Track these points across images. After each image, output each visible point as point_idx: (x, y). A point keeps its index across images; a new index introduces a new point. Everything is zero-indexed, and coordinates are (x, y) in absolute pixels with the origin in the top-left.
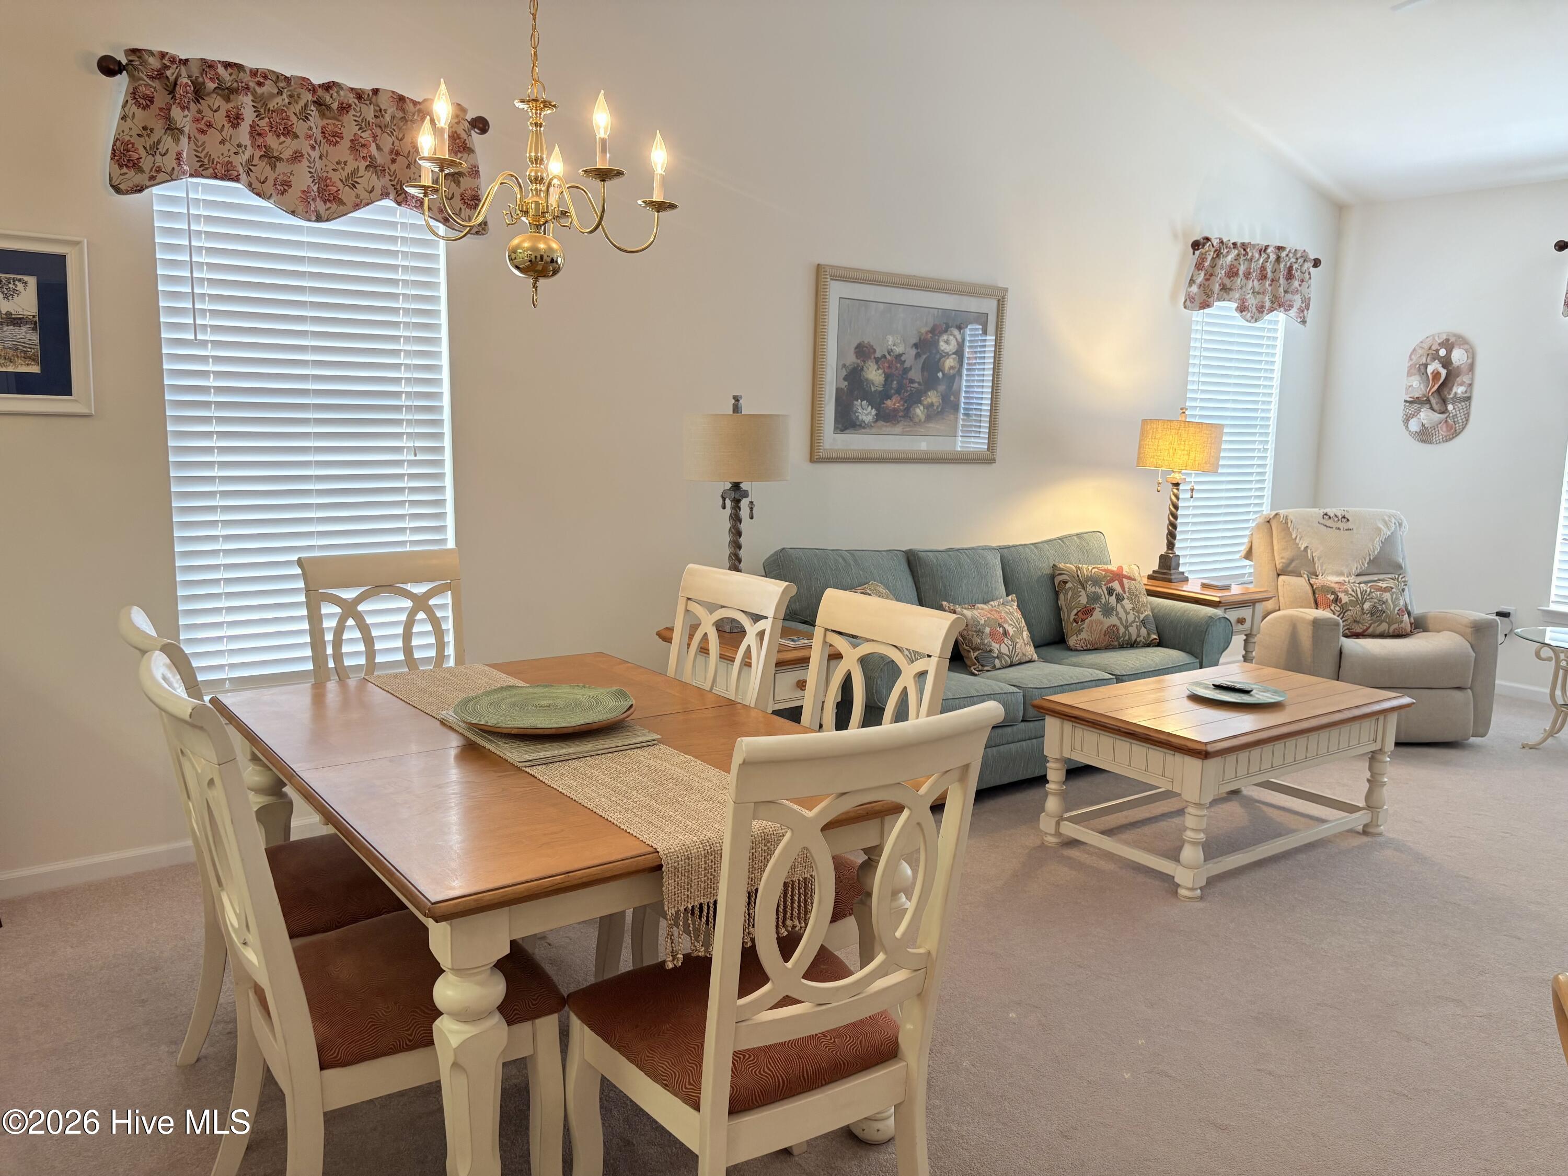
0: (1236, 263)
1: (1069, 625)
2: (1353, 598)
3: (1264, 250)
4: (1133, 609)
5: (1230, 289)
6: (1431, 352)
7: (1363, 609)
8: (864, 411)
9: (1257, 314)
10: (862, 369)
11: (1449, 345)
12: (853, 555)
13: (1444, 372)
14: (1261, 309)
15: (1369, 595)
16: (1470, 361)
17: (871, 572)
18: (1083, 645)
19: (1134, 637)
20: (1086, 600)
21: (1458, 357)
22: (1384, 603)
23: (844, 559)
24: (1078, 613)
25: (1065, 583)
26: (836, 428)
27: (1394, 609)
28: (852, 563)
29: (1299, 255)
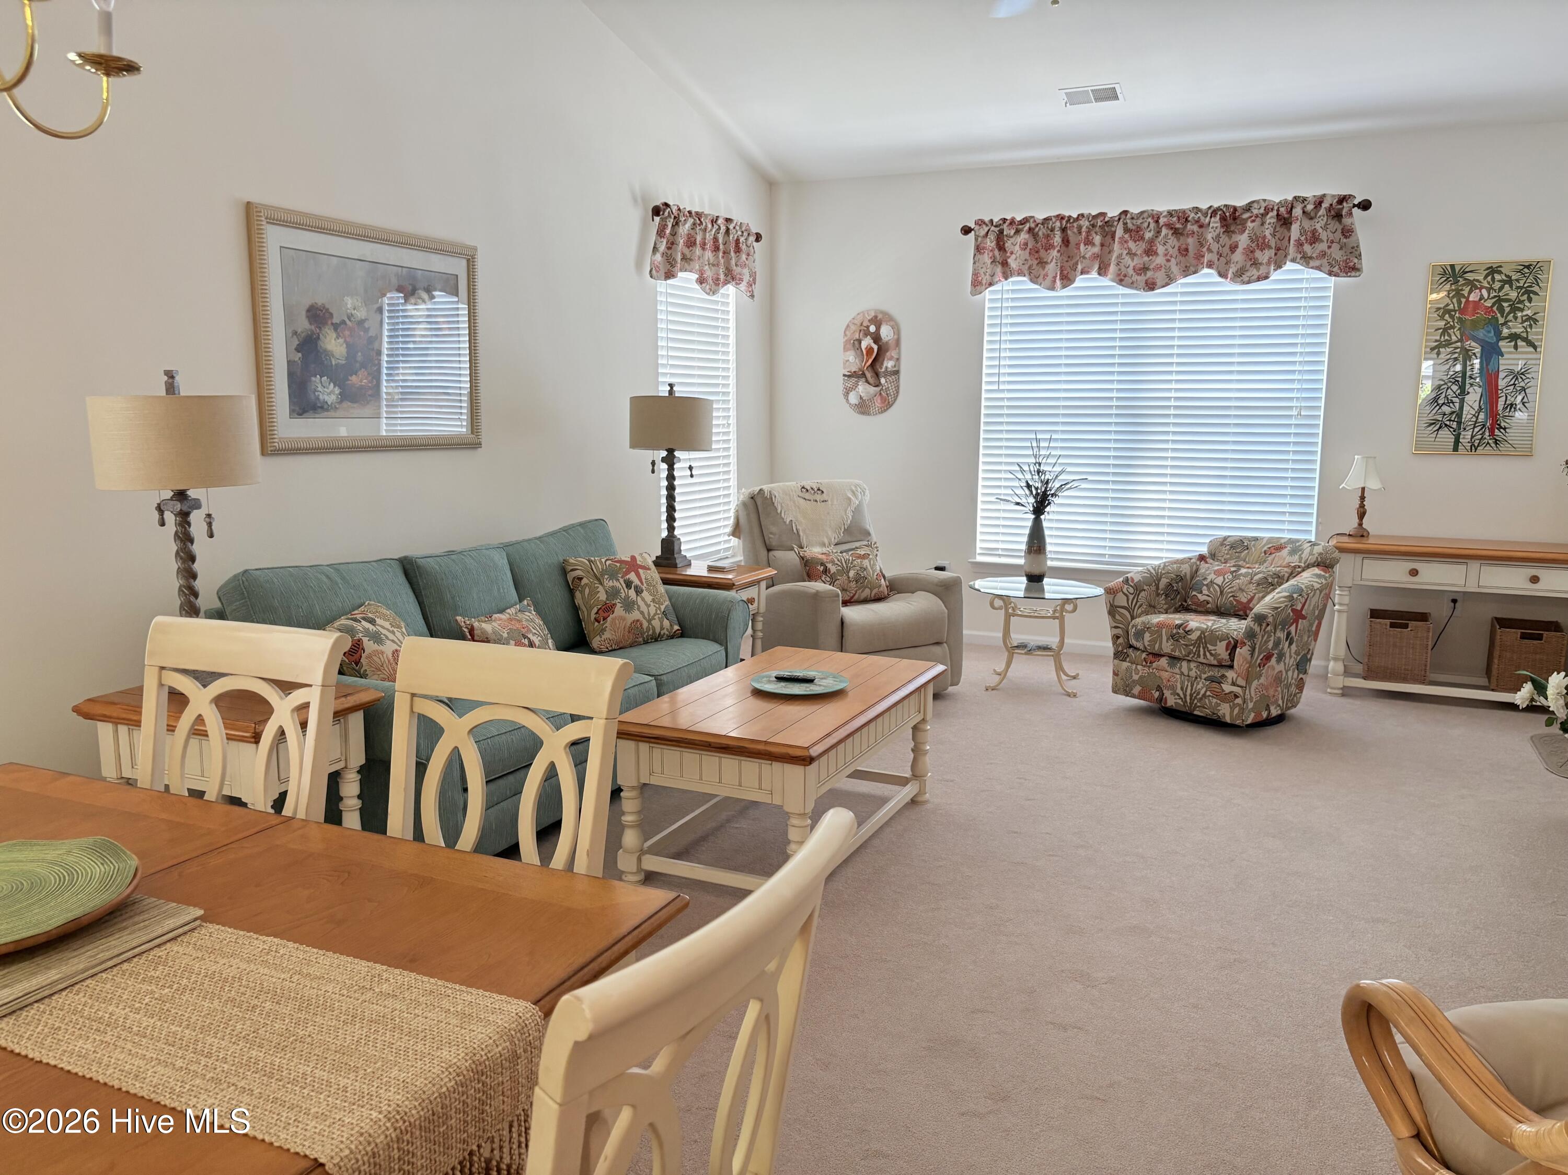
0: (692, 232)
1: (589, 626)
2: (839, 568)
3: (714, 221)
4: (653, 601)
5: (691, 260)
6: (862, 328)
7: (849, 578)
8: (326, 390)
9: (714, 287)
10: (318, 338)
11: (877, 322)
12: (337, 570)
13: (875, 347)
14: (716, 281)
15: (852, 563)
16: (896, 337)
17: (365, 590)
18: (608, 645)
19: (658, 631)
20: (605, 596)
21: (886, 333)
22: (865, 569)
23: (328, 577)
24: (598, 610)
25: (580, 579)
26: (292, 412)
27: (873, 574)
28: (339, 581)
29: (743, 229)
